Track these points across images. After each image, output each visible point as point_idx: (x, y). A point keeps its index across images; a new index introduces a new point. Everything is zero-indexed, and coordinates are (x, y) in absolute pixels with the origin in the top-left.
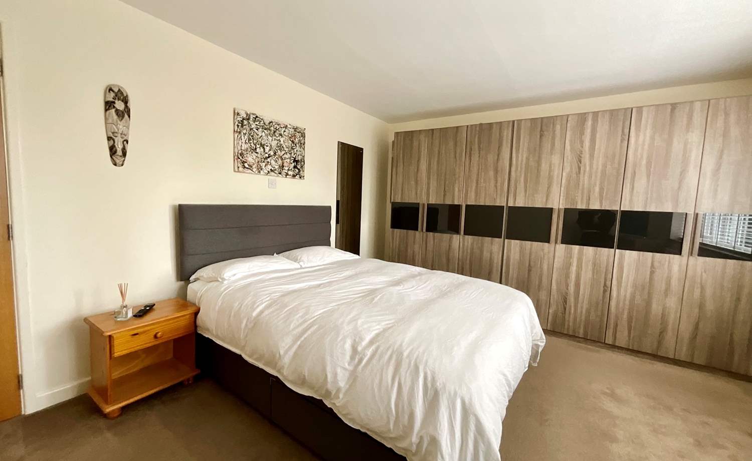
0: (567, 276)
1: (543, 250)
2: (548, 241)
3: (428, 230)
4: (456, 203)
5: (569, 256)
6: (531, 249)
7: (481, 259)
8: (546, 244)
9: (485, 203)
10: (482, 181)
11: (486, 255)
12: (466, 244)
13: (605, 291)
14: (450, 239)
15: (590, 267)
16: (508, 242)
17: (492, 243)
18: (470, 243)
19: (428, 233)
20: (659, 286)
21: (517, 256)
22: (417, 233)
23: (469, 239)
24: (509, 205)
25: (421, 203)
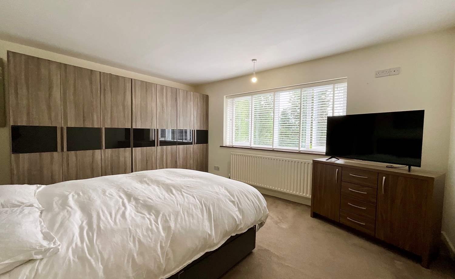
0: (163, 161)
1: (152, 151)
2: (154, 146)
3: (68, 150)
4: (96, 126)
5: (162, 151)
6: (146, 150)
7: (119, 162)
8: (153, 147)
9: (118, 126)
10: (115, 112)
11: (122, 159)
12: (107, 155)
13: (175, 164)
14: (93, 154)
15: (170, 154)
16: (134, 149)
17: (125, 152)
18: (109, 154)
19: (69, 152)
20: (189, 157)
21: (140, 157)
22: (55, 154)
23: (109, 151)
24: (133, 128)
25: (58, 126)
